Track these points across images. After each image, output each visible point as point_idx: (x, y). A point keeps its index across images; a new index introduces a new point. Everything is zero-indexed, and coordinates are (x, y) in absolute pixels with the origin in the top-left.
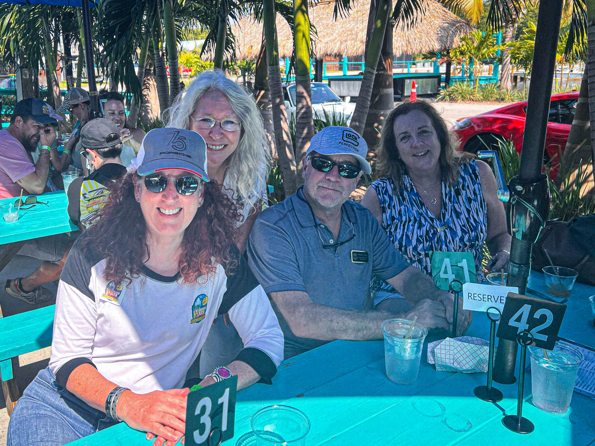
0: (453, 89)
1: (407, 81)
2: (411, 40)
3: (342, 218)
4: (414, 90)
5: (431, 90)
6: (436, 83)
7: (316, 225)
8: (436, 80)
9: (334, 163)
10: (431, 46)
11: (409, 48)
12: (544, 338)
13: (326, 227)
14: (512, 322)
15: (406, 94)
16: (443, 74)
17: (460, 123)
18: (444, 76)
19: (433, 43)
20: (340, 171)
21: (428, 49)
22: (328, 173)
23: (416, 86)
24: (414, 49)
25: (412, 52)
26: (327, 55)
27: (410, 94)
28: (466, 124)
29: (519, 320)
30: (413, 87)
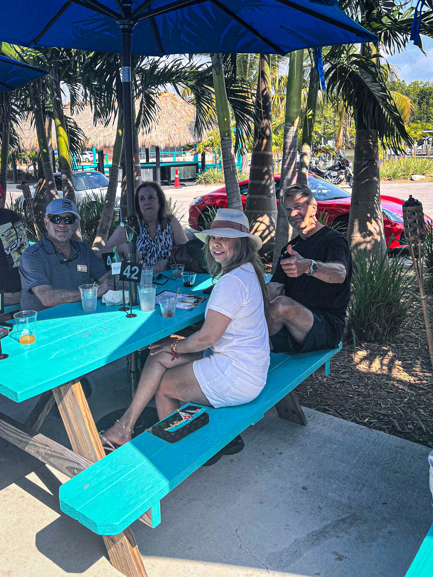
0: (207, 174)
1: (172, 169)
2: (171, 136)
3: (71, 248)
4: (177, 176)
5: (192, 176)
6: (195, 169)
7: (56, 252)
8: (194, 167)
9: (61, 218)
10: (188, 140)
11: (171, 142)
12: (136, 278)
13: (61, 252)
14: (124, 274)
15: (172, 179)
16: (200, 162)
17: (196, 201)
18: (200, 164)
19: (189, 138)
20: (65, 221)
21: (186, 143)
22: (59, 224)
23: (179, 172)
24: (175, 143)
25: (173, 145)
26: (105, 147)
27: (174, 179)
28: (200, 201)
29: (127, 272)
30: (177, 173)
